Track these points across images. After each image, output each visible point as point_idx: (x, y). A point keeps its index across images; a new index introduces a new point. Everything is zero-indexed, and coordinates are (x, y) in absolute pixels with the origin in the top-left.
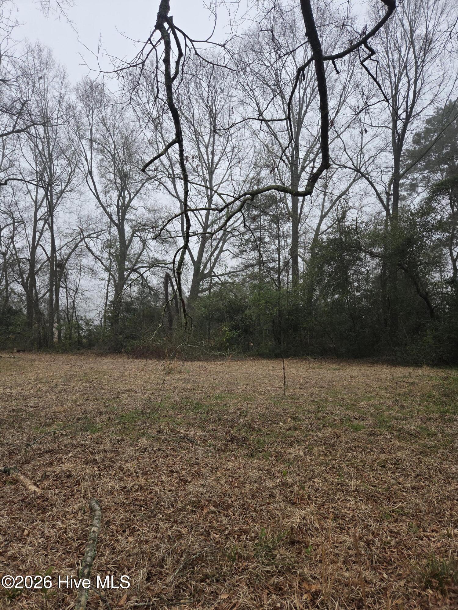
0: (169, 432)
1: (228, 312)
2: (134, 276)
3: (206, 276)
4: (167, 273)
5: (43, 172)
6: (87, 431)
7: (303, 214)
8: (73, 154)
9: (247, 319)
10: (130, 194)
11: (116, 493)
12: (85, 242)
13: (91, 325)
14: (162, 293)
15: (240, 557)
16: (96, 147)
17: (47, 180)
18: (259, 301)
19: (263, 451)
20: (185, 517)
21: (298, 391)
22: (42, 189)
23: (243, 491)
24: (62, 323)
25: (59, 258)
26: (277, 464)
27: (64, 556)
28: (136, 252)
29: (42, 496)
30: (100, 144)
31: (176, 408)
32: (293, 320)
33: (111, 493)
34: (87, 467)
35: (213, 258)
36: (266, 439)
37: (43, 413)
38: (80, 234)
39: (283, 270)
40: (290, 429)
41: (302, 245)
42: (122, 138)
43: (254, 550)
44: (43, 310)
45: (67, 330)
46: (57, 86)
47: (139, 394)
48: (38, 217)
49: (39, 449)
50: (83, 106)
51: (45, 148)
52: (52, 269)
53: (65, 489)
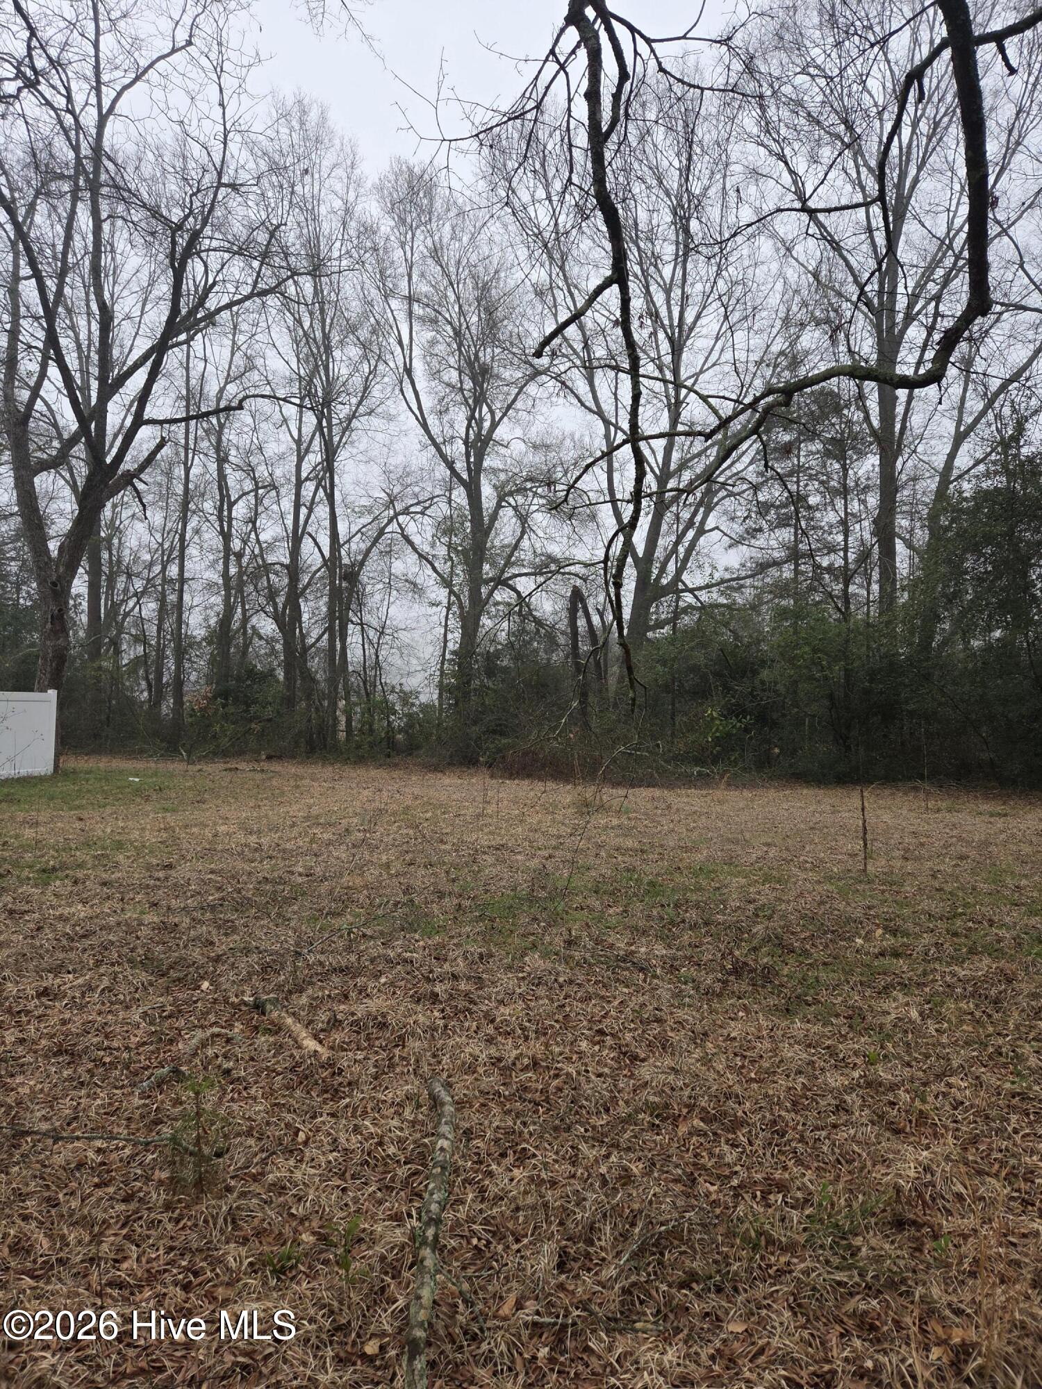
0: (590, 945)
1: (717, 674)
2: (501, 595)
3: (665, 591)
4: (575, 587)
5: (311, 376)
6: (416, 931)
7: (908, 433)
8: (374, 332)
9: (764, 690)
10: (492, 412)
11: (481, 1070)
12: (399, 525)
13: (413, 705)
14: (563, 633)
15: (771, 1242)
16: (421, 312)
17: (320, 394)
18: (797, 646)
19: (818, 1002)
20: (636, 1137)
21: (898, 864)
22: (310, 413)
23: (771, 1092)
24: (354, 699)
25: (346, 561)
26: (851, 1035)
27: (379, 1194)
28: (506, 542)
29: (330, 1064)
30: (428, 305)
31: (605, 893)
32: (881, 693)
33: (471, 1069)
34: (419, 1008)
35: (681, 549)
36: (823, 976)
37: (324, 888)
38: (388, 508)
39: (855, 572)
40: (882, 954)
41: (904, 508)
42: (476, 287)
43: (805, 1230)
44: (317, 672)
45: (363, 714)
46: (339, 187)
47: (519, 857)
48: (304, 475)
49: (321, 964)
50: (393, 223)
51: (317, 326)
52: (332, 583)
53: (376, 1052)
